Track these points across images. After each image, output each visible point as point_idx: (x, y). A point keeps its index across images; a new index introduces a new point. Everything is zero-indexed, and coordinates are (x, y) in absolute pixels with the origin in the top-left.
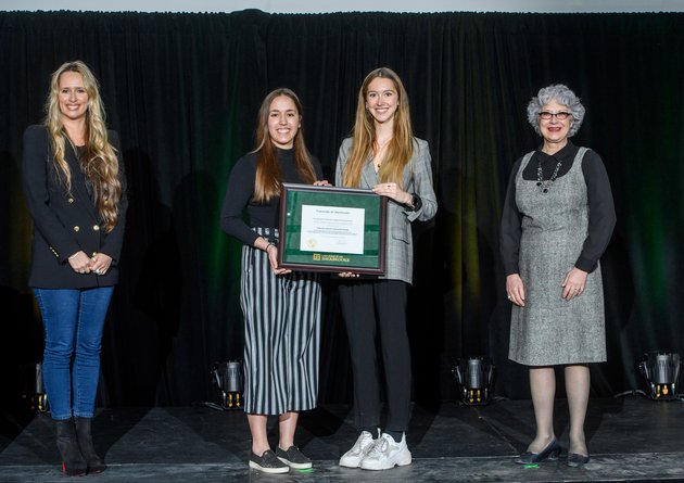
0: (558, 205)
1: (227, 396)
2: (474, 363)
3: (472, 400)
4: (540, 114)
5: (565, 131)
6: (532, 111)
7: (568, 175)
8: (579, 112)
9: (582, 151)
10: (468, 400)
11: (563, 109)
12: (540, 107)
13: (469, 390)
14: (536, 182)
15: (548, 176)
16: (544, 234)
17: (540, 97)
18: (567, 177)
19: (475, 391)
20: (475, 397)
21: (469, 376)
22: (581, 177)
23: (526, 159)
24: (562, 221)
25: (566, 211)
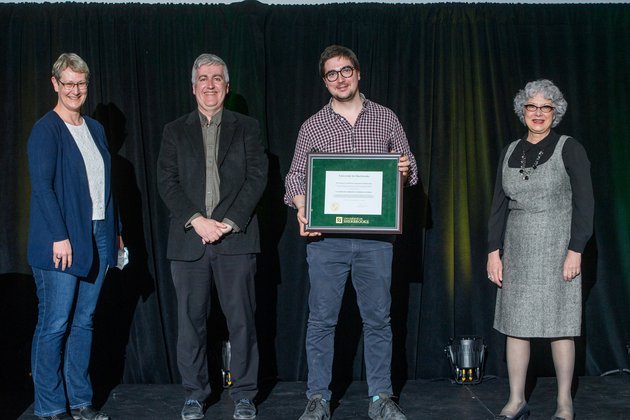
0: (539, 190)
1: (227, 374)
2: (466, 343)
3: (464, 379)
4: (526, 106)
5: (547, 123)
6: (519, 103)
7: (549, 162)
8: (562, 106)
9: (563, 139)
10: (460, 378)
11: (548, 103)
12: (527, 99)
13: (461, 369)
14: (519, 170)
15: (531, 163)
16: (526, 215)
17: (527, 90)
18: (548, 164)
19: (467, 370)
20: (467, 376)
21: (462, 355)
22: (561, 164)
23: (512, 147)
24: (543, 205)
25: (547, 195)
